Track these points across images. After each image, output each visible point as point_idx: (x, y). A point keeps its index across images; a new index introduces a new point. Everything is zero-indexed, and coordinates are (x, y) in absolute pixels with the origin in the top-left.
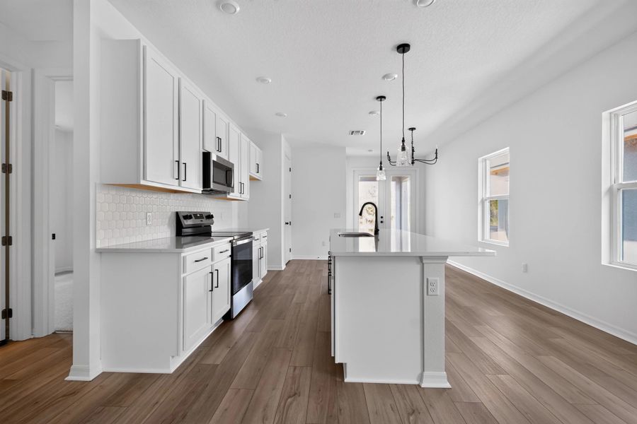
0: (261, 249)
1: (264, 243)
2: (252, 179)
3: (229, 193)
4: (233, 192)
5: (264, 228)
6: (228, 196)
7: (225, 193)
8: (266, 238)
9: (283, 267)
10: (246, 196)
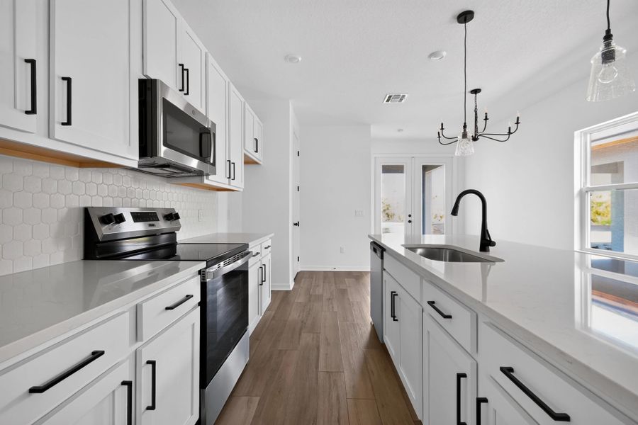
0: (263, 268)
1: (266, 258)
2: (249, 162)
3: (208, 175)
4: (215, 173)
5: (267, 235)
6: (206, 181)
7: (200, 174)
8: (270, 248)
9: (291, 285)
10: (238, 184)
